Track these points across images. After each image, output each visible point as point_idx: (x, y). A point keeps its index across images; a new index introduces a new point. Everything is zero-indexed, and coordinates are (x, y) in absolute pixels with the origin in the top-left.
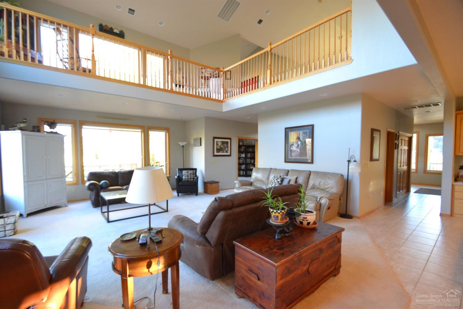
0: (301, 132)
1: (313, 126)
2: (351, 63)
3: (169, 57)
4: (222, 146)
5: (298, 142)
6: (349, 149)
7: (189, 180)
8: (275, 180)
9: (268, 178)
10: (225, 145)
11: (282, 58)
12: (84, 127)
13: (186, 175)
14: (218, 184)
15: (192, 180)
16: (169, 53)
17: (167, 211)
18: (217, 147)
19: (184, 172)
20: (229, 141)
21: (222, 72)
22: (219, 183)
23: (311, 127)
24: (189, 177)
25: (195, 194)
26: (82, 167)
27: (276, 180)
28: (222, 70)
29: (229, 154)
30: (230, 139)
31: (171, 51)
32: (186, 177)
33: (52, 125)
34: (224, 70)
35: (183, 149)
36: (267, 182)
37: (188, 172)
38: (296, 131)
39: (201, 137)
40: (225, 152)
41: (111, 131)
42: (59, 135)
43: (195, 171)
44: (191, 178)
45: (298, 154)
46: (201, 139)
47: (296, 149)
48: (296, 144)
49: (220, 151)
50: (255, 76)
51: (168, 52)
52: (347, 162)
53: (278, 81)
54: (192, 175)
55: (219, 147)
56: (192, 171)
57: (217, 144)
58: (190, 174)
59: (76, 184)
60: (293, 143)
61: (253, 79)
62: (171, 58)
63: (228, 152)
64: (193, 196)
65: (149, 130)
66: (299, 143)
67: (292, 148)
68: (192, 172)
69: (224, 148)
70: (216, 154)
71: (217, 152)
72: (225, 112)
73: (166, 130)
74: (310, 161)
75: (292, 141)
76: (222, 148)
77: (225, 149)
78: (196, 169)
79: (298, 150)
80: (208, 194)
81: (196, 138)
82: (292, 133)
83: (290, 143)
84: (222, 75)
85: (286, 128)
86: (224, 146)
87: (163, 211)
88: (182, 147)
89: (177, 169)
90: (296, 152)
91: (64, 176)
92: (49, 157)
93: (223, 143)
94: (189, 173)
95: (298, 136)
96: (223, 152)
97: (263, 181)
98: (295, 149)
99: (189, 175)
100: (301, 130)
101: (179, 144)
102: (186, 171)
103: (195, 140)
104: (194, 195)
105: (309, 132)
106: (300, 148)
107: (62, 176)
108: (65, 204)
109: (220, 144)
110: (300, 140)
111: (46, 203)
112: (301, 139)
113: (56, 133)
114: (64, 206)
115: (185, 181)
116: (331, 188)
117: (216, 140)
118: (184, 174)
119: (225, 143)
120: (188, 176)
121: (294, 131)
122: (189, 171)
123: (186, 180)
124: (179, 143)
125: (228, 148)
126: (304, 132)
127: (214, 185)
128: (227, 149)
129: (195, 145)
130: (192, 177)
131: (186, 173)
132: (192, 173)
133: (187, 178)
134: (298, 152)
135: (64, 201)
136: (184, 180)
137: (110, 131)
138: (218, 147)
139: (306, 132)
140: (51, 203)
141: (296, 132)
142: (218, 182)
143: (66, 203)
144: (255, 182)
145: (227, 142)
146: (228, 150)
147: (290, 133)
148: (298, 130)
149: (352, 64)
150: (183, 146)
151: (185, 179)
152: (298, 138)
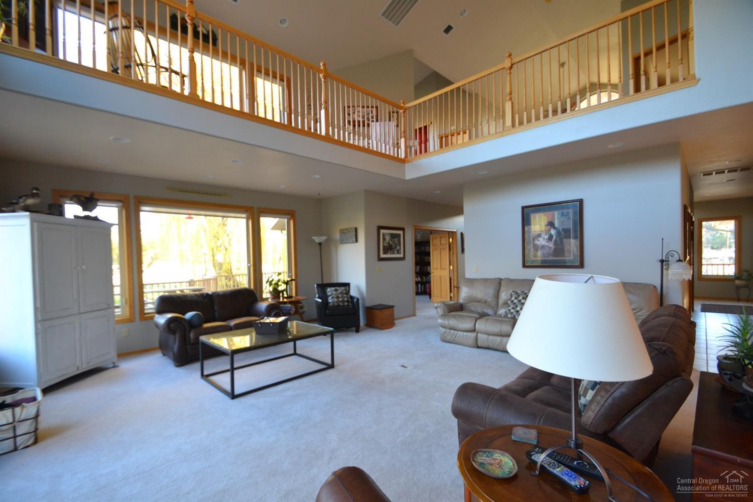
0: (556, 213)
1: (581, 201)
2: (697, 84)
3: (321, 75)
4: (391, 242)
5: (549, 230)
6: (663, 239)
7: (341, 304)
8: (513, 299)
9: (497, 296)
10: (396, 239)
11: (470, 95)
12: (144, 208)
13: (334, 296)
14: (393, 309)
15: (346, 304)
16: (322, 68)
17: (331, 366)
18: (383, 243)
19: (329, 290)
20: (401, 232)
21: (402, 109)
22: (395, 308)
23: (578, 203)
24: (340, 299)
25: (354, 329)
26: (141, 286)
27: (516, 298)
28: (402, 105)
29: (401, 256)
30: (403, 229)
31: (324, 65)
32: (335, 300)
33: (88, 202)
34: (406, 106)
35: (320, 249)
36: (495, 303)
37: (336, 290)
38: (544, 211)
39: (356, 227)
40: (396, 252)
41: (192, 216)
42: (101, 222)
43: (347, 287)
44: (343, 301)
45: (551, 251)
46: (356, 229)
47: (547, 244)
48: (546, 235)
49: (388, 252)
50: (420, 127)
51: (320, 66)
52: (660, 263)
53: (529, 121)
54: (345, 296)
55: (387, 243)
56: (343, 288)
57: (384, 239)
58: (342, 293)
59: (131, 320)
60: (539, 233)
61: (420, 129)
62: (325, 77)
63: (400, 253)
64: (350, 333)
65: (261, 215)
66: (553, 232)
67: (538, 241)
68: (344, 290)
69: (394, 246)
70: (382, 256)
71: (385, 253)
72: (408, 180)
73: (288, 214)
74: (578, 264)
75: (537, 230)
76: (392, 245)
77: (396, 247)
78: (348, 285)
79: (551, 245)
80: (377, 330)
81: (347, 229)
82: (537, 215)
83: (532, 233)
84: (402, 115)
85: (523, 208)
86: (395, 242)
87: (324, 366)
88: (318, 245)
89: (315, 286)
90: (546, 247)
91: (111, 306)
92: (84, 267)
93: (393, 236)
94: (339, 291)
95: (550, 220)
96: (393, 253)
97: (486, 302)
98: (543, 244)
99: (340, 296)
100: (557, 209)
101: (314, 241)
102: (333, 288)
103: (343, 232)
104: (352, 331)
105: (574, 213)
106: (556, 241)
107: (109, 305)
108: (114, 363)
109: (388, 238)
110: (555, 228)
111: (78, 363)
112: (556, 226)
113: (96, 219)
114: (112, 365)
115: (333, 306)
116: (638, 310)
117: (382, 231)
118: (329, 294)
119: (395, 238)
120: (338, 297)
121: (542, 212)
122: (338, 288)
123: (336, 304)
124: (314, 238)
125: (400, 245)
126: (562, 213)
127: (387, 312)
128: (398, 248)
129: (342, 242)
130: (346, 299)
131: (334, 292)
132: (344, 292)
133: (337, 302)
134: (550, 248)
135: (113, 354)
136: (331, 304)
137: (187, 216)
138: (385, 244)
139: (568, 212)
140: (88, 363)
141: (546, 213)
142: (392, 307)
143: (115, 360)
144: (467, 303)
145: (399, 235)
146: (400, 248)
147: (532, 216)
148: (550, 210)
149: (697, 86)
150: (320, 244)
151: (333, 302)
152: (551, 224)
